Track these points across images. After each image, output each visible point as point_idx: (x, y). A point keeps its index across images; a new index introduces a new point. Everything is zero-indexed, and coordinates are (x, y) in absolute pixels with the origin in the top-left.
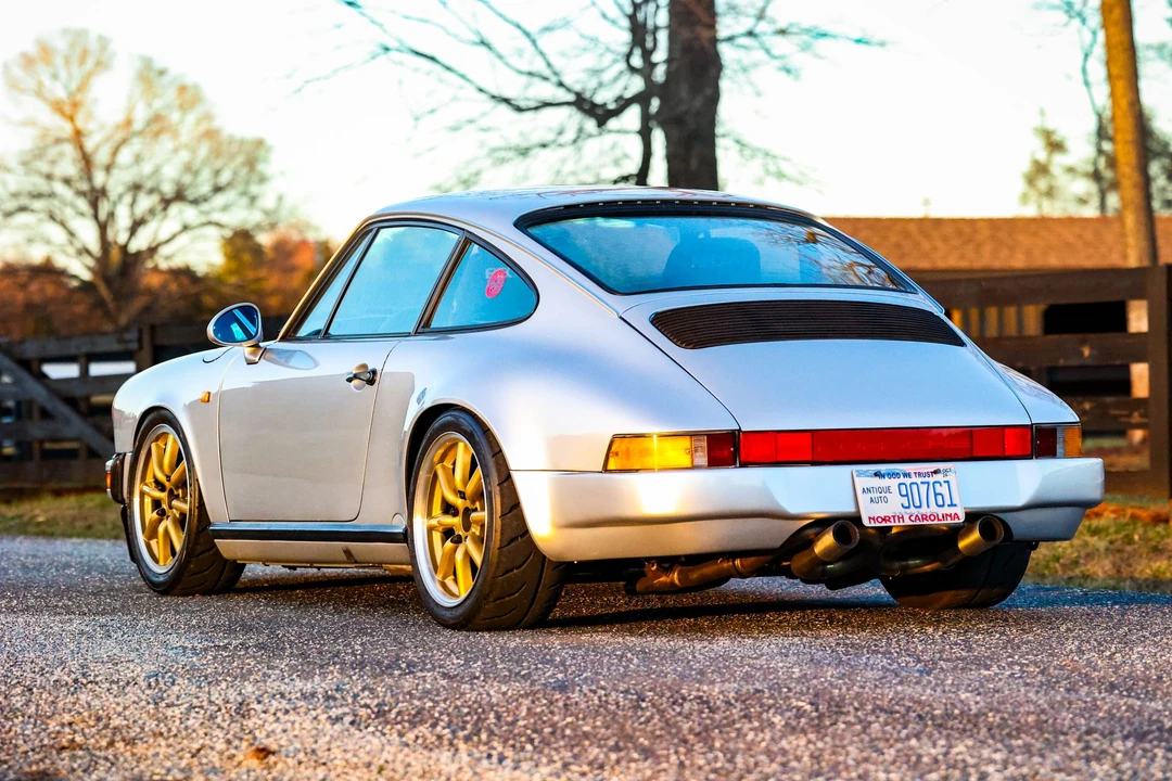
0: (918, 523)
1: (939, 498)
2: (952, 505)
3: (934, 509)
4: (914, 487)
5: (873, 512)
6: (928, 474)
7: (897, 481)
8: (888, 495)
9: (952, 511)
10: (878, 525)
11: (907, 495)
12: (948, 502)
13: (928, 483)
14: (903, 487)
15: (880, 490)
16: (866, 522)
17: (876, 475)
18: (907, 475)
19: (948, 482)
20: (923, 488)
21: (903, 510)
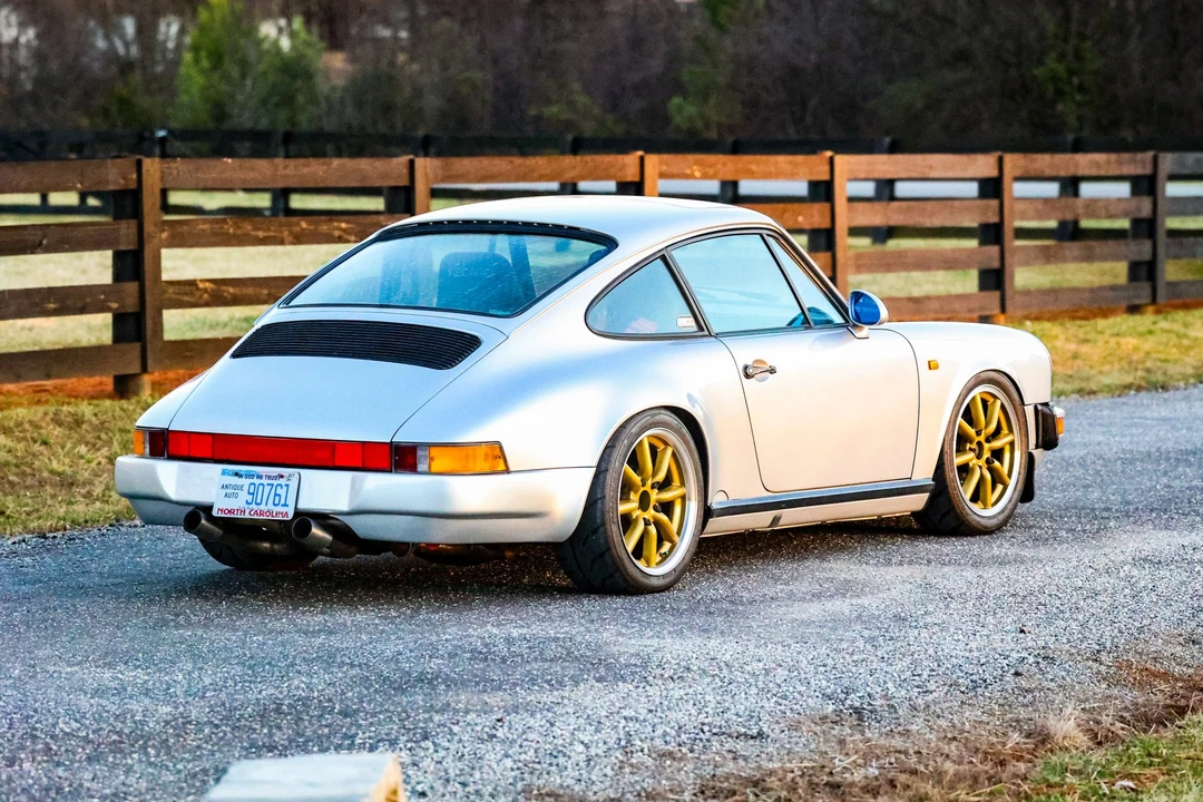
0: (255, 517)
1: (277, 498)
2: (285, 505)
3: (270, 506)
4: (261, 487)
5: (222, 505)
6: (275, 478)
7: (251, 481)
8: (239, 492)
9: (284, 510)
10: (223, 515)
11: (253, 494)
12: (282, 502)
13: (272, 485)
14: (252, 487)
15: (236, 487)
16: (215, 513)
17: (236, 474)
18: (260, 477)
19: (287, 485)
20: (267, 489)
21: (247, 506)
